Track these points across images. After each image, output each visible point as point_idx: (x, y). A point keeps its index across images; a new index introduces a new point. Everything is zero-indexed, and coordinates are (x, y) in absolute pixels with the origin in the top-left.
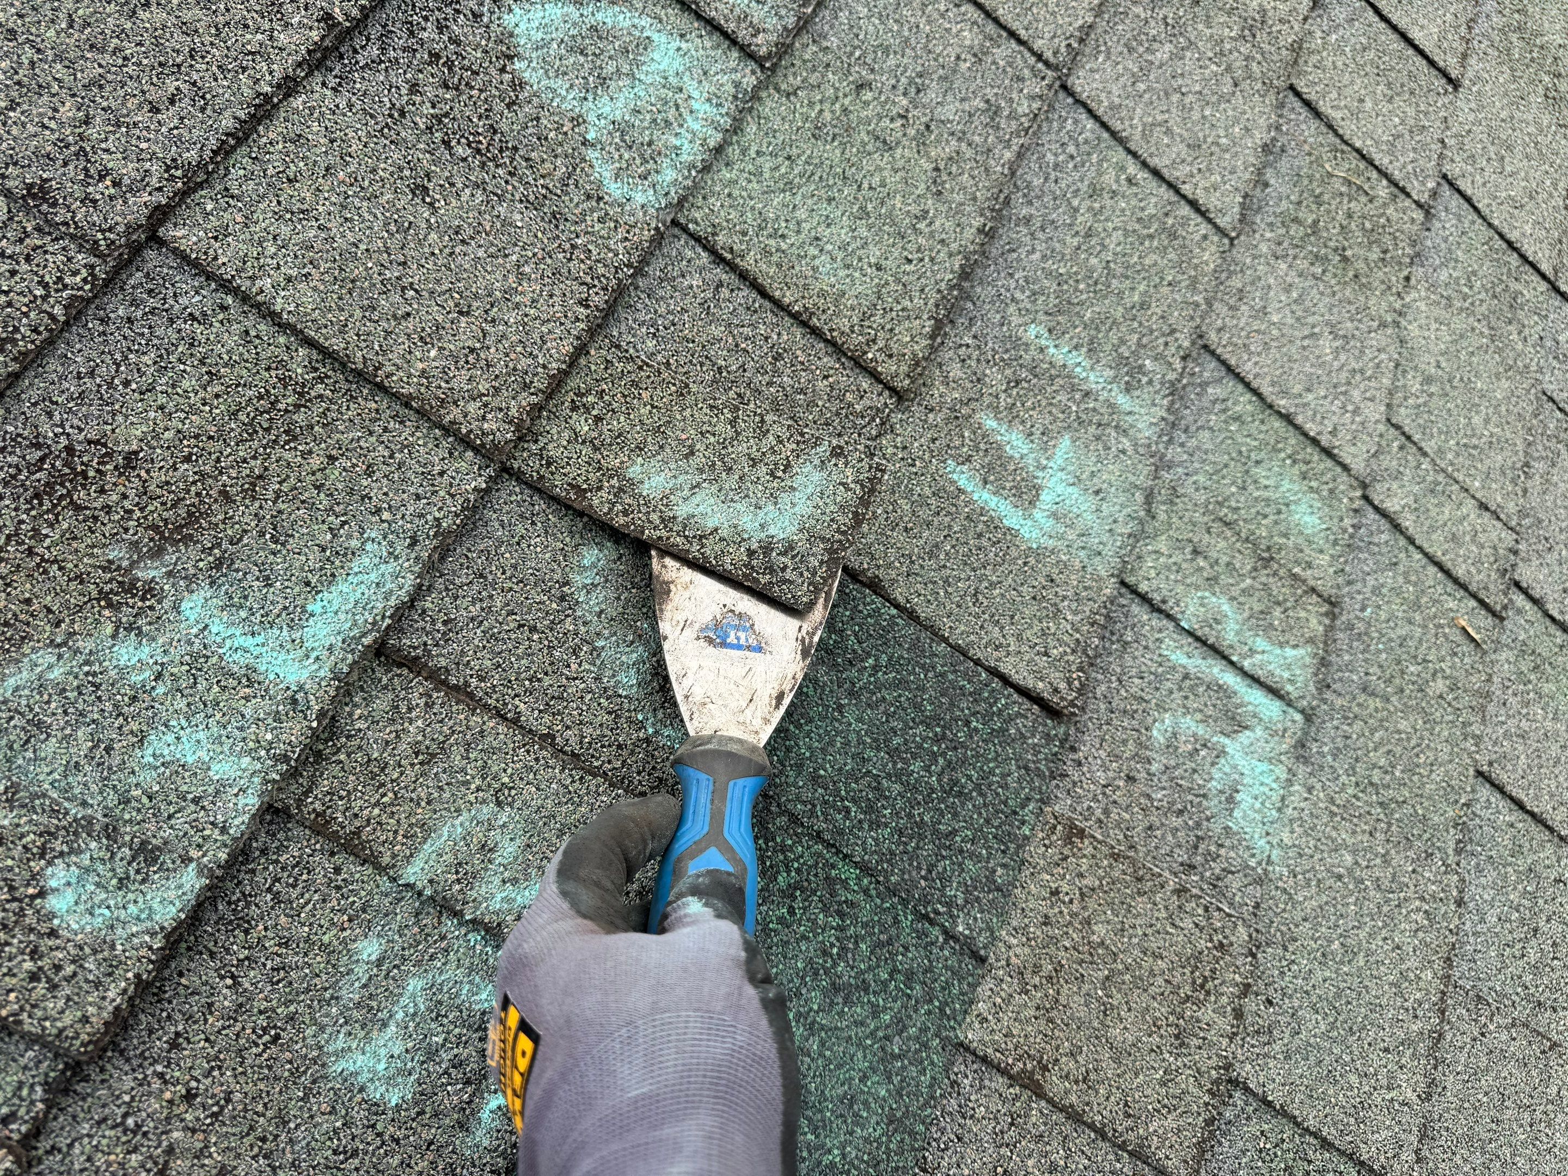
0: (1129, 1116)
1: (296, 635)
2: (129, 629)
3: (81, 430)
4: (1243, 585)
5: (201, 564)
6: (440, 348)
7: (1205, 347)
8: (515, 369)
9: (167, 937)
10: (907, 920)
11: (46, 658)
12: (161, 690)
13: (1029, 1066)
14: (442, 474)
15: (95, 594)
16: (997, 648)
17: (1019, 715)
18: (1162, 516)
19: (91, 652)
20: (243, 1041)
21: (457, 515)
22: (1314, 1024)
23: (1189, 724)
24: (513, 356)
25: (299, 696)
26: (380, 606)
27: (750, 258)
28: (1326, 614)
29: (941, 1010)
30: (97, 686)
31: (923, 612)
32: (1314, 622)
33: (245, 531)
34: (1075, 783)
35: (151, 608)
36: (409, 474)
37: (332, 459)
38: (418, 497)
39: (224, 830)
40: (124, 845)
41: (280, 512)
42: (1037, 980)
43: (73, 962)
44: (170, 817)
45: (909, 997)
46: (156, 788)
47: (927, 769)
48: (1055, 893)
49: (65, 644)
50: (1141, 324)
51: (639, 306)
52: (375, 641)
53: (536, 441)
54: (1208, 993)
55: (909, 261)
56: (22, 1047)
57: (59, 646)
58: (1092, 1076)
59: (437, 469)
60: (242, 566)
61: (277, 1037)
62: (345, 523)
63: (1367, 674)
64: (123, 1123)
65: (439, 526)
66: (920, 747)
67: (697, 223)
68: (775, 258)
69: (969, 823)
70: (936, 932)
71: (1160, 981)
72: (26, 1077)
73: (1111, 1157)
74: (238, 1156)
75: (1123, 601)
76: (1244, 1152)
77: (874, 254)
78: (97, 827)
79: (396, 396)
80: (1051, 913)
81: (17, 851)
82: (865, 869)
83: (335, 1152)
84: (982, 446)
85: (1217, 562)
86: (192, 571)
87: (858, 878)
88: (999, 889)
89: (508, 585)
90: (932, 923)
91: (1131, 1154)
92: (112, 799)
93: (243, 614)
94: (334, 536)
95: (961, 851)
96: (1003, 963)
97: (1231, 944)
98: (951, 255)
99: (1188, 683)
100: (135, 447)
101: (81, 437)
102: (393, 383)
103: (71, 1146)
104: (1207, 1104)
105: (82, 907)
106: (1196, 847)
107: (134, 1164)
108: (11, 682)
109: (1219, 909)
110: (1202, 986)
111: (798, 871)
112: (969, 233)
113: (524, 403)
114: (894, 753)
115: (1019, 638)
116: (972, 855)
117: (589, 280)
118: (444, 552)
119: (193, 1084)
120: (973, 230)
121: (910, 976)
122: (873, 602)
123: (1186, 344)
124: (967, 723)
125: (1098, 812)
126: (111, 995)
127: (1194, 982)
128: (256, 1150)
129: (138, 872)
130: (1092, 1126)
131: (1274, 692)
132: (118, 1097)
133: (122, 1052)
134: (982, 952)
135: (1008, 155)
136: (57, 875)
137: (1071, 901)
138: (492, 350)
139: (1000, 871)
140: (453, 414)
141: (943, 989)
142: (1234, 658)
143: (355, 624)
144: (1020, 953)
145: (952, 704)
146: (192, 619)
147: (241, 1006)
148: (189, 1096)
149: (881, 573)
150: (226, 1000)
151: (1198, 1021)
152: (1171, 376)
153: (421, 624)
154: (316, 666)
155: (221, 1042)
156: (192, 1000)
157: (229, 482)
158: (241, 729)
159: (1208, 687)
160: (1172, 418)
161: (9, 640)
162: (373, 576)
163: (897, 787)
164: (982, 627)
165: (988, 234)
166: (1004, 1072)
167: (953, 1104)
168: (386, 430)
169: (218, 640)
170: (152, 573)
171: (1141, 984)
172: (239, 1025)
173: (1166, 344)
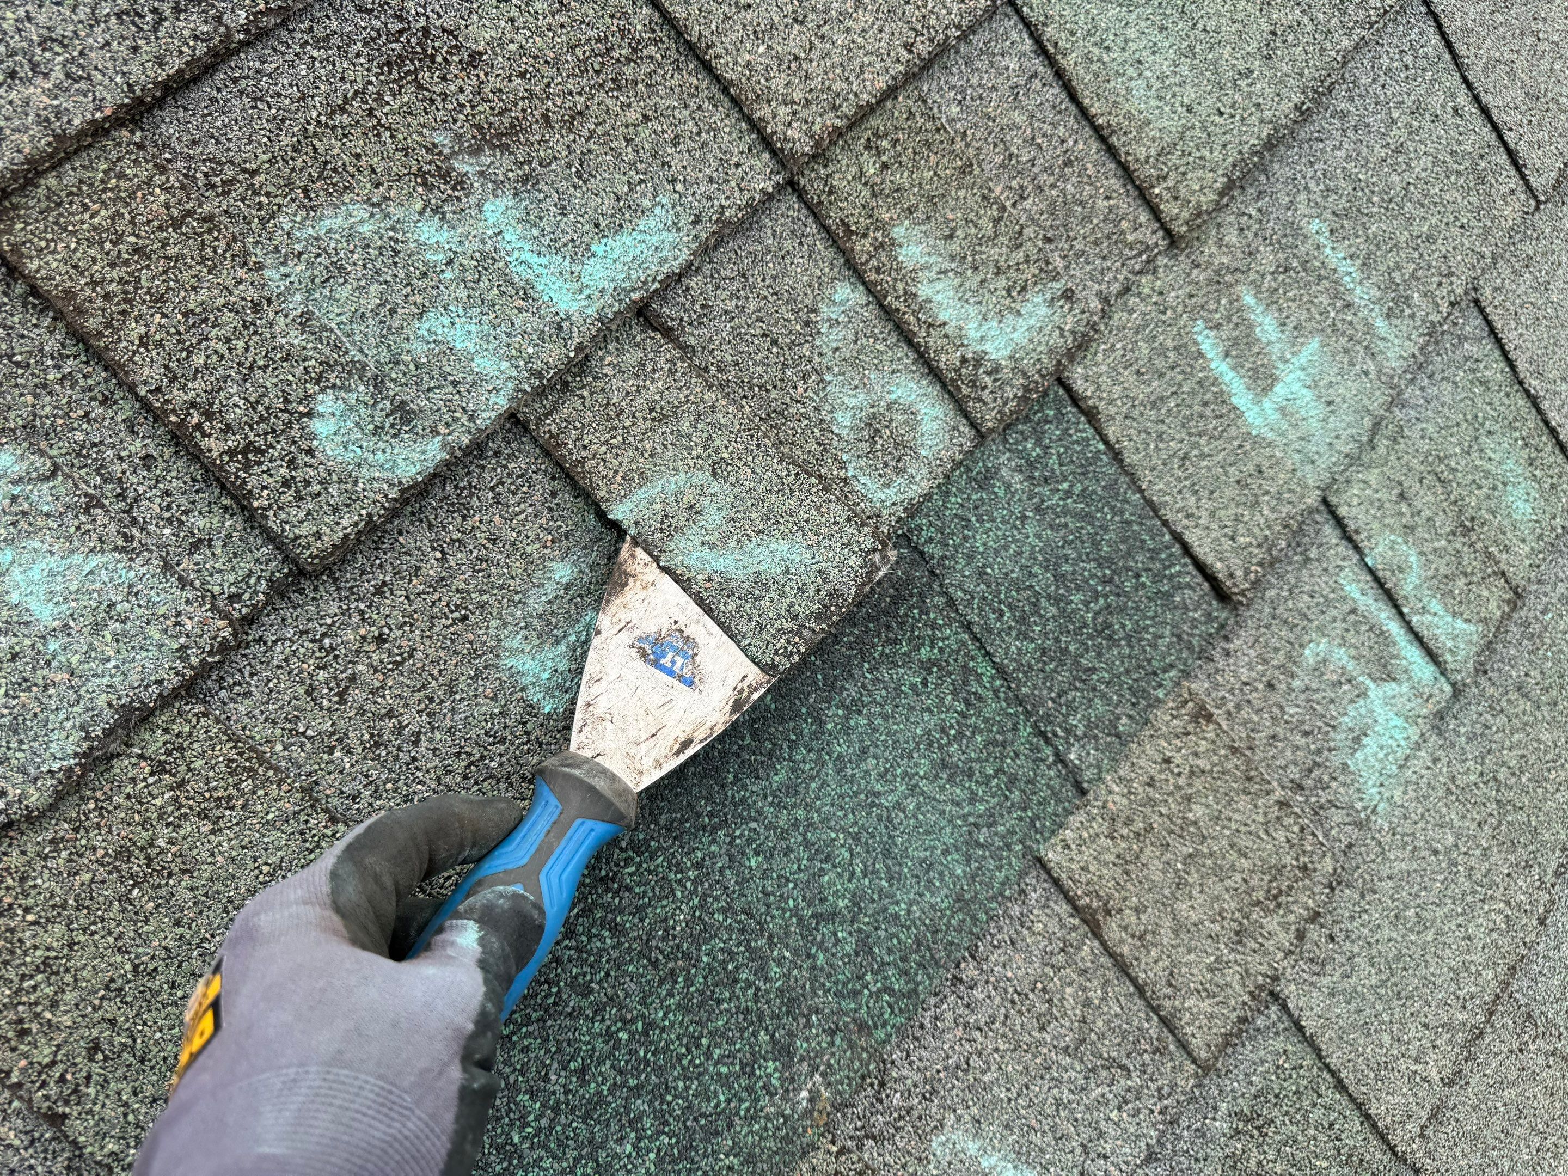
0: (1170, 985)
1: (577, 269)
2: (435, 211)
3: (439, 16)
4: (1436, 544)
5: (510, 174)
6: (769, 47)
7: (1476, 302)
8: (829, 88)
9: (403, 491)
10: (1025, 731)
11: (361, 212)
12: (448, 275)
13: (1095, 905)
14: (737, 165)
15: (414, 170)
16: (1188, 516)
17: (1188, 586)
18: (1382, 450)
19: (398, 221)
20: (436, 610)
21: (740, 209)
22: (1366, 976)
23: (1341, 656)
24: (831, 75)
25: (565, 325)
26: (654, 268)
27: (1071, 59)
28: (1508, 602)
29: (1032, 821)
30: (397, 253)
31: (1131, 458)
32: (1493, 604)
33: (555, 158)
34: (1217, 671)
35: (458, 199)
36: (709, 156)
37: (646, 118)
38: (711, 180)
39: (472, 418)
40: (387, 398)
41: (590, 151)
42: (1125, 831)
43: (321, 483)
44: (429, 390)
45: (1007, 798)
46: (424, 360)
47: (1086, 603)
48: (1168, 761)
49: (378, 205)
50: (1421, 255)
51: (955, 70)
52: (642, 299)
53: (826, 166)
54: (1279, 905)
55: (1221, 114)
56: (259, 542)
57: (373, 205)
58: (1149, 937)
59: (735, 159)
60: (545, 188)
61: (465, 618)
62: (642, 181)
63: (1527, 675)
64: (320, 641)
65: (722, 213)
66: (1087, 582)
67: (1031, 8)
68: (1094, 67)
69: (1110, 665)
70: (1048, 751)
71: (1238, 877)
72: (256, 568)
73: (1142, 1015)
74: (406, 705)
75: (1318, 517)
76: (1263, 1062)
77: (1189, 95)
78: (369, 374)
79: (718, 79)
80: (1158, 777)
81: (299, 371)
82: (1001, 671)
83: (487, 734)
84: (1235, 319)
85: (1419, 513)
86: (501, 178)
87: (992, 677)
88: (1118, 736)
89: (764, 292)
90: (1048, 741)
91: (1161, 1019)
92: (385, 356)
93: (535, 232)
94: (631, 190)
95: (1094, 689)
96: (1100, 803)
97: (1315, 870)
98: (1262, 121)
99: (1352, 617)
100: (481, 48)
101: (438, 23)
102: (718, 65)
103: (275, 642)
104: (1245, 1004)
105: (338, 439)
106: (1310, 771)
107: (320, 678)
108: (328, 222)
109: (1314, 834)
110: (1276, 897)
111: (941, 650)
112: (1286, 106)
113: (829, 123)
114: (1060, 578)
115: (1212, 514)
116: (1103, 696)
117: (919, 27)
118: (719, 239)
119: (386, 630)
120: (1291, 105)
121: (1013, 780)
122: (1084, 431)
123: (1459, 291)
124: (1137, 576)
125: (1231, 705)
126: (345, 522)
127: (1268, 891)
128: (422, 706)
129: (392, 426)
130: (1134, 981)
131: (1432, 656)
132: (322, 617)
133: (335, 580)
134: (1085, 785)
135: (1346, 43)
136: (326, 403)
137: (1179, 774)
138: (815, 64)
139: (1124, 720)
140: (763, 111)
141: (1040, 803)
142: (1405, 610)
143: (628, 277)
144: (1117, 802)
145: (1129, 553)
146: (491, 221)
147: (443, 579)
148: (380, 640)
149: (1102, 405)
150: (432, 570)
151: (1262, 927)
152: (1435, 317)
153: (682, 300)
154: (585, 303)
155: (418, 604)
156: (404, 558)
157: (552, 108)
158: (508, 335)
159: (1371, 629)
160: (1421, 359)
161: (334, 185)
162: (655, 240)
163: (1053, 610)
164: (1180, 492)
165: (1304, 114)
166: (1070, 901)
167: (1016, 910)
168: (700, 107)
169: (509, 248)
170: (467, 168)
171: (1220, 873)
172: (436, 596)
173: (1440, 284)
